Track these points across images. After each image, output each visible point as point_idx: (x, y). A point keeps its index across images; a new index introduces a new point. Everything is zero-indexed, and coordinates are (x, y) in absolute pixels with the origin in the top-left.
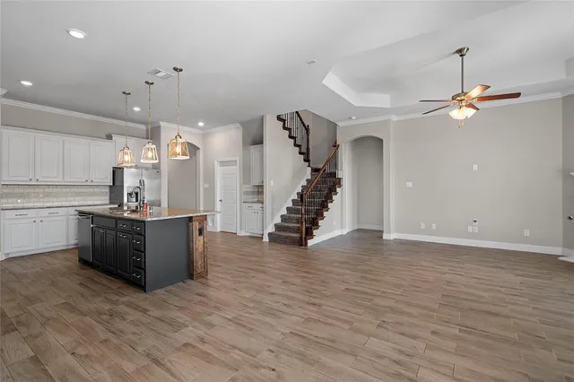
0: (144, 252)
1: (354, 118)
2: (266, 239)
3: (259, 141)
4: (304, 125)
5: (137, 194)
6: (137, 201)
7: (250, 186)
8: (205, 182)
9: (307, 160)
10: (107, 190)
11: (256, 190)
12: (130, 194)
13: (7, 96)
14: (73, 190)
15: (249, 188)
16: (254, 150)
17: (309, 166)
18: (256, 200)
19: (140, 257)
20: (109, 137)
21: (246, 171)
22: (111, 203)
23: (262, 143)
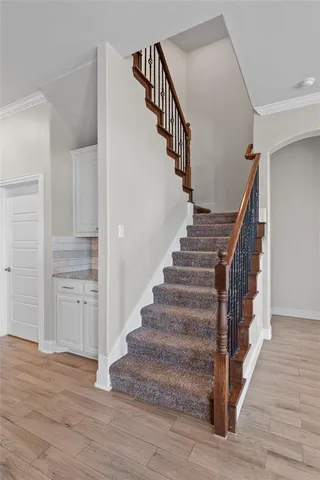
1: (310, 81)
2: (104, 382)
3: (89, 140)
4: (182, 122)
7: (71, 239)
9: (187, 189)
11: (85, 246)
15: (66, 243)
16: (78, 157)
17: (191, 200)
18: (85, 268)
21: (61, 207)
23: (96, 143)
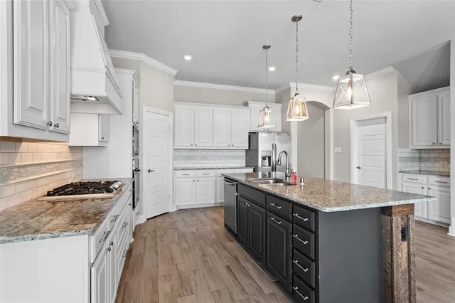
0: (316, 260)
5: (270, 158)
6: (270, 165)
8: (336, 145)
10: (244, 154)
11: (417, 155)
12: (264, 158)
13: (178, 77)
14: (220, 153)
15: (406, 152)
19: (309, 267)
20: (246, 104)
22: (247, 166)
